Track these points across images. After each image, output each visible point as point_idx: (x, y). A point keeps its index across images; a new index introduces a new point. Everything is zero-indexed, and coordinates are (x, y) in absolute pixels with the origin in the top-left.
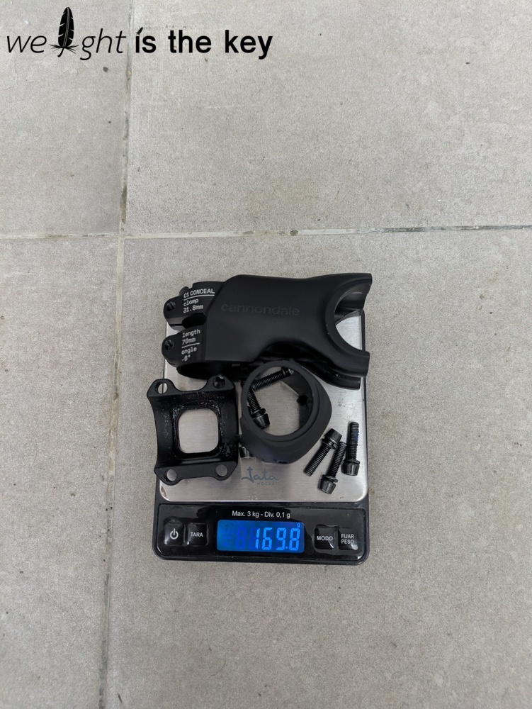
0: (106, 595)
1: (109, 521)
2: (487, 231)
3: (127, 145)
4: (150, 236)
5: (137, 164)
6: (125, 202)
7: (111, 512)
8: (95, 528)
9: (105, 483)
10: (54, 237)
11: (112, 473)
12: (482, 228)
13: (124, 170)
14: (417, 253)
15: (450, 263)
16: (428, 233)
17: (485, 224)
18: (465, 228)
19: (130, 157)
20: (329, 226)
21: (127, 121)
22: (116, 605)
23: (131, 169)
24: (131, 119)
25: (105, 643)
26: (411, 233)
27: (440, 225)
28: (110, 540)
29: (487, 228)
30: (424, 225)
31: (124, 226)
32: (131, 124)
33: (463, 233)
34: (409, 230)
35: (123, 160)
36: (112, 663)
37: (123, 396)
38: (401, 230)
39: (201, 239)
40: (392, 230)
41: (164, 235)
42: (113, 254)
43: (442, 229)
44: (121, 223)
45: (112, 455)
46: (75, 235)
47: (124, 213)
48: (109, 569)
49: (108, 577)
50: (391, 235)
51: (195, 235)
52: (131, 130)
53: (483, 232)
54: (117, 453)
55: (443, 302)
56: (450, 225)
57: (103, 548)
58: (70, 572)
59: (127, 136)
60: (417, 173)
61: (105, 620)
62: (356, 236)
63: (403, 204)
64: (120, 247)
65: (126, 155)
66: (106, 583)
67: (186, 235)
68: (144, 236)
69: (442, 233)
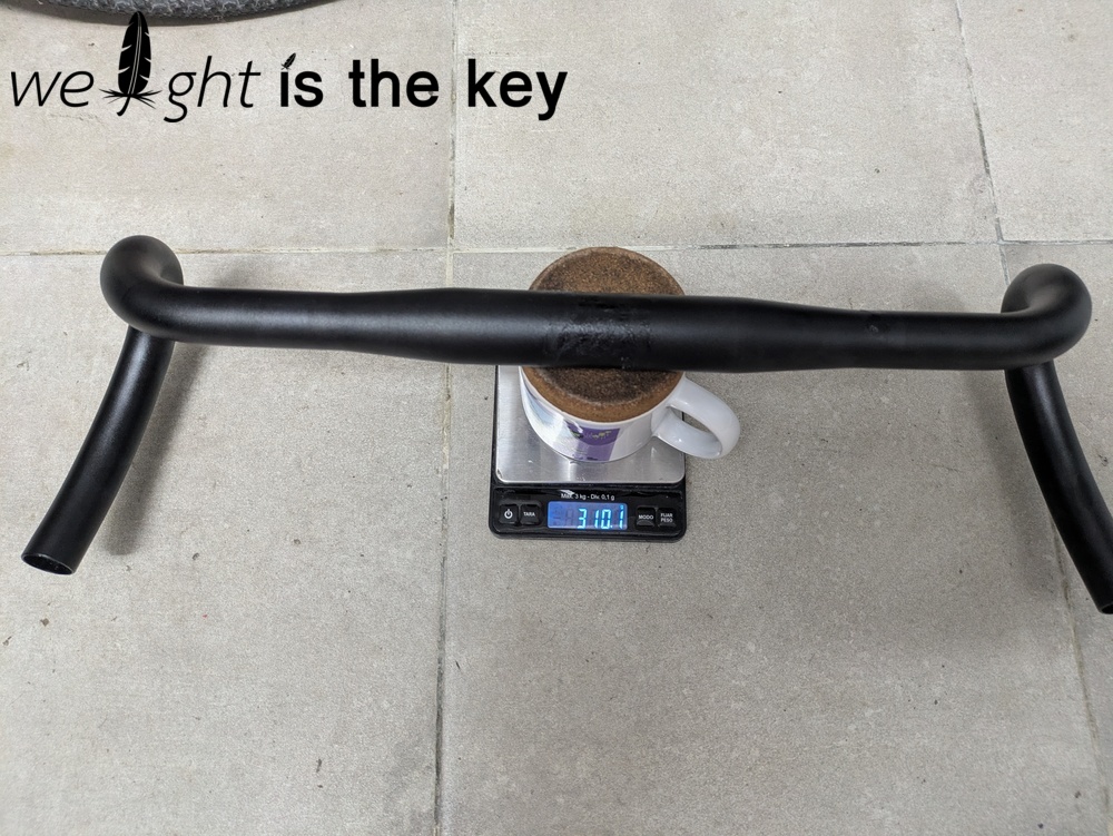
0: (443, 575)
1: (444, 510)
2: (797, 249)
3: (453, 165)
4: (477, 251)
5: (465, 183)
6: (453, 219)
7: (446, 501)
8: (430, 516)
9: (440, 476)
10: (385, 250)
11: (446, 466)
12: (792, 246)
13: (451, 189)
14: (732, 268)
16: (742, 250)
17: (795, 242)
18: (776, 246)
19: (457, 176)
20: (648, 243)
21: (453, 142)
22: (452, 583)
23: (458, 188)
24: (457, 141)
25: (442, 618)
26: (726, 250)
27: (753, 243)
28: (446, 526)
29: (798, 246)
30: (738, 243)
31: (453, 242)
32: (457, 146)
33: (774, 251)
34: (723, 247)
35: (450, 180)
36: (449, 634)
37: (455, 397)
38: (716, 247)
39: (526, 253)
40: (708, 247)
41: (491, 250)
42: (442, 266)
43: (755, 246)
44: (449, 238)
45: (446, 450)
46: (405, 250)
47: (452, 228)
48: (445, 553)
49: (444, 559)
50: (707, 251)
51: (521, 250)
52: (457, 151)
53: (793, 250)
54: (451, 448)
56: (762, 243)
57: (439, 533)
58: (409, 555)
59: (453, 157)
60: (731, 195)
61: (443, 597)
62: (674, 253)
63: (718, 223)
64: (449, 260)
65: (452, 174)
66: (442, 565)
67: (513, 250)
68: (471, 250)
69: (755, 250)
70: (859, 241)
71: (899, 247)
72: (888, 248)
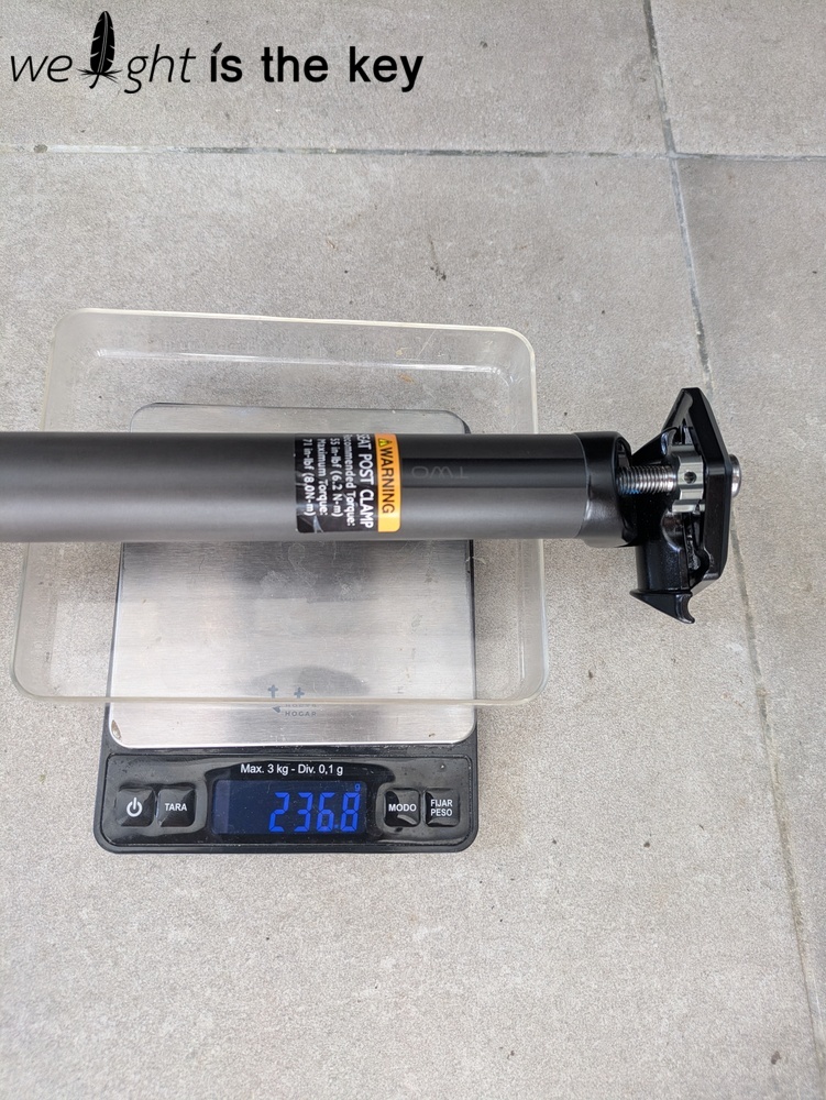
2: (348, 156)
12: (340, 151)
14: (237, 183)
15: (288, 198)
16: (257, 156)
17: (346, 145)
18: (316, 151)
20: (98, 141)
26: (231, 155)
27: (278, 146)
29: (350, 151)
30: (252, 144)
33: (311, 158)
34: (225, 150)
38: (215, 150)
40: (201, 150)
43: (280, 151)
50: (198, 156)
53: (341, 157)
55: (273, 254)
56: (292, 146)
62: (141, 157)
63: (222, 113)
69: (278, 155)
70: (450, 146)
71: (514, 158)
72: (495, 159)
